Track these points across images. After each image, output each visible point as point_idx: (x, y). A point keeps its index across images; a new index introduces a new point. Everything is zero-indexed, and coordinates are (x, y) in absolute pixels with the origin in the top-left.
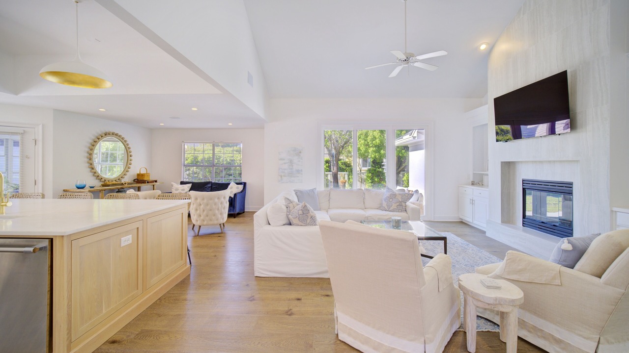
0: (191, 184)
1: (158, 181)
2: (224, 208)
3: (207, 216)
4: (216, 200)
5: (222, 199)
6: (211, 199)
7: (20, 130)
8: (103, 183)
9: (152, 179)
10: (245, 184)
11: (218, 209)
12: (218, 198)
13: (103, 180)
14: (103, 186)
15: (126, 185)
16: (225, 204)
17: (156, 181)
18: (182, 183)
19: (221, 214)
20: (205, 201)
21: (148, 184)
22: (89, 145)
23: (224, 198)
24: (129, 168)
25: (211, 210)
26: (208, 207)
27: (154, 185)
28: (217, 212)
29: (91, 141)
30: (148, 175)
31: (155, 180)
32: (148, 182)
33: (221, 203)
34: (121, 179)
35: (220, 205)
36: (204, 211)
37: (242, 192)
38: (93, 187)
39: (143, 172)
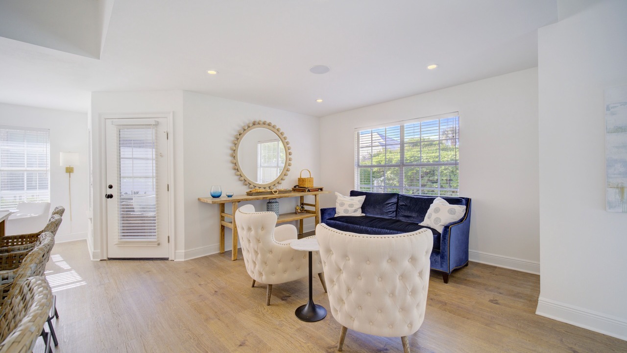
0: (365, 196)
1: (324, 189)
2: (414, 292)
3: (360, 307)
4: (385, 266)
5: (406, 264)
6: (368, 260)
7: (152, 121)
8: (248, 190)
9: (316, 185)
10: (467, 202)
11: (393, 294)
12: (392, 260)
13: (252, 186)
14: (249, 194)
15: (276, 195)
16: (417, 279)
17: (321, 189)
18: (354, 194)
19: (404, 309)
20: (351, 262)
21: (309, 193)
22: (233, 139)
23: (413, 259)
24: (287, 170)
25: (368, 293)
26: (361, 283)
27: (316, 195)
28: (388, 301)
29: (235, 133)
30: (310, 180)
31: (320, 187)
32: (309, 191)
33: (404, 277)
34: (277, 185)
35: (398, 283)
36: (349, 290)
37: (461, 220)
38: (231, 196)
39: (305, 175)
